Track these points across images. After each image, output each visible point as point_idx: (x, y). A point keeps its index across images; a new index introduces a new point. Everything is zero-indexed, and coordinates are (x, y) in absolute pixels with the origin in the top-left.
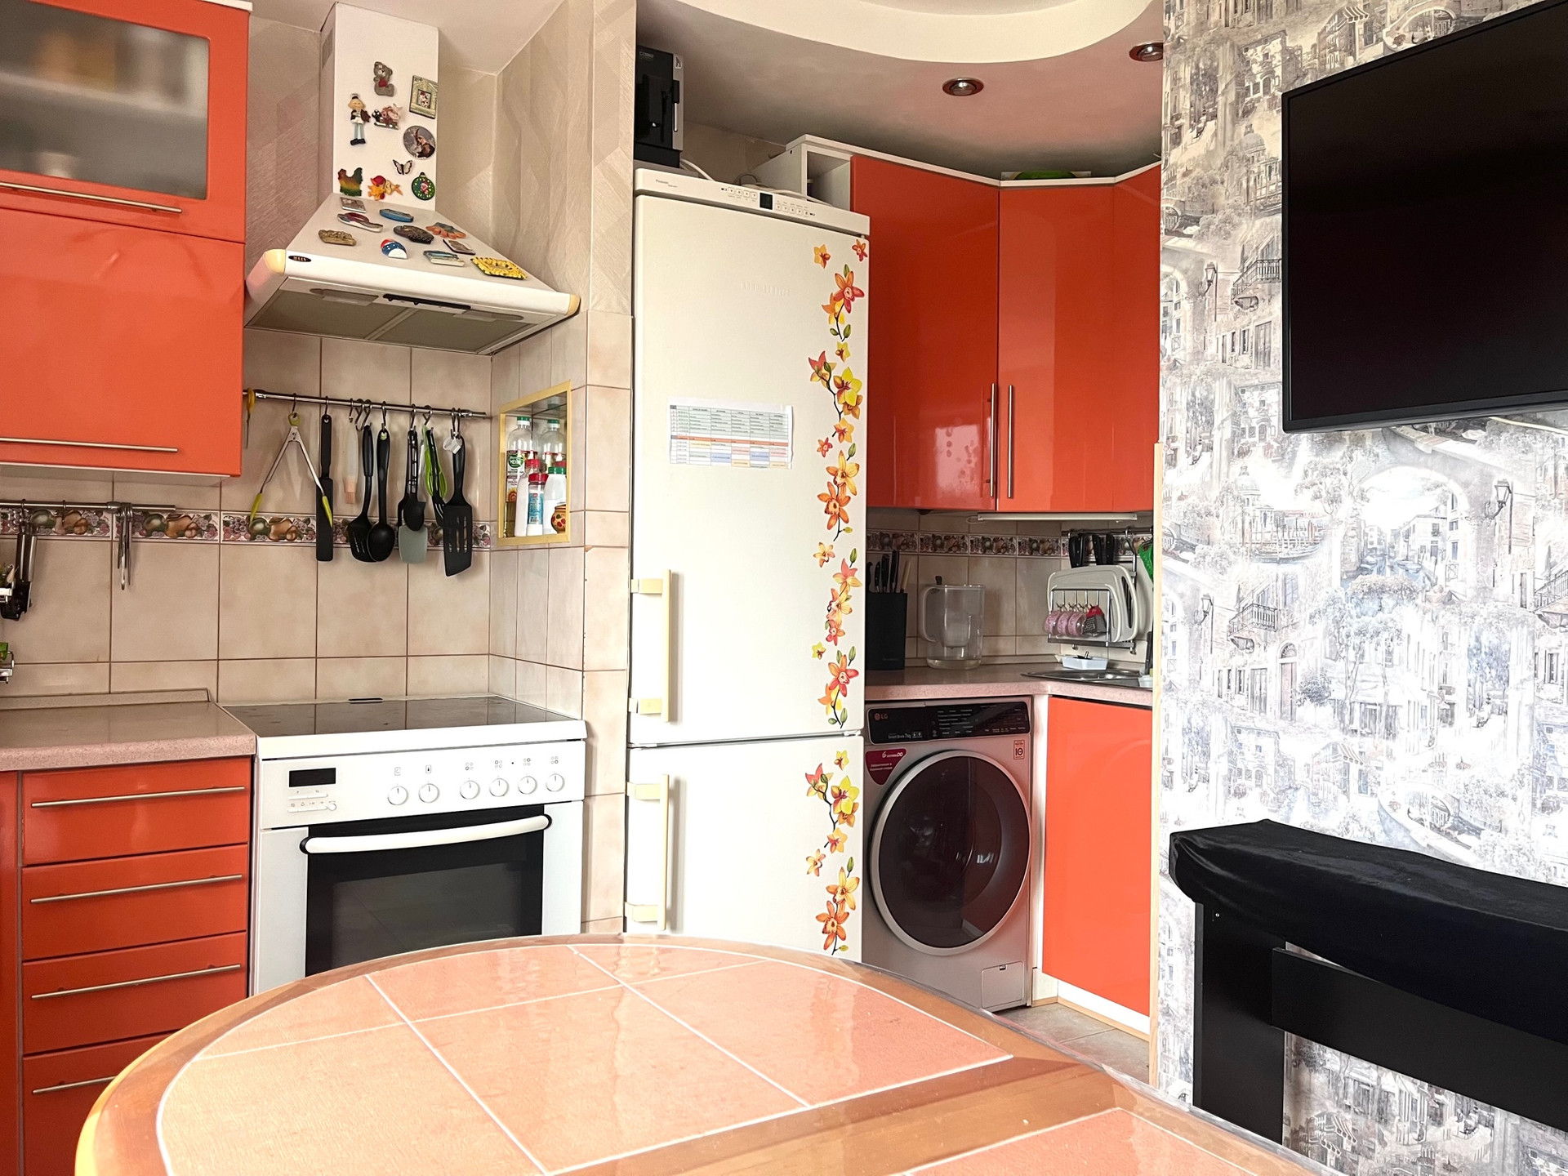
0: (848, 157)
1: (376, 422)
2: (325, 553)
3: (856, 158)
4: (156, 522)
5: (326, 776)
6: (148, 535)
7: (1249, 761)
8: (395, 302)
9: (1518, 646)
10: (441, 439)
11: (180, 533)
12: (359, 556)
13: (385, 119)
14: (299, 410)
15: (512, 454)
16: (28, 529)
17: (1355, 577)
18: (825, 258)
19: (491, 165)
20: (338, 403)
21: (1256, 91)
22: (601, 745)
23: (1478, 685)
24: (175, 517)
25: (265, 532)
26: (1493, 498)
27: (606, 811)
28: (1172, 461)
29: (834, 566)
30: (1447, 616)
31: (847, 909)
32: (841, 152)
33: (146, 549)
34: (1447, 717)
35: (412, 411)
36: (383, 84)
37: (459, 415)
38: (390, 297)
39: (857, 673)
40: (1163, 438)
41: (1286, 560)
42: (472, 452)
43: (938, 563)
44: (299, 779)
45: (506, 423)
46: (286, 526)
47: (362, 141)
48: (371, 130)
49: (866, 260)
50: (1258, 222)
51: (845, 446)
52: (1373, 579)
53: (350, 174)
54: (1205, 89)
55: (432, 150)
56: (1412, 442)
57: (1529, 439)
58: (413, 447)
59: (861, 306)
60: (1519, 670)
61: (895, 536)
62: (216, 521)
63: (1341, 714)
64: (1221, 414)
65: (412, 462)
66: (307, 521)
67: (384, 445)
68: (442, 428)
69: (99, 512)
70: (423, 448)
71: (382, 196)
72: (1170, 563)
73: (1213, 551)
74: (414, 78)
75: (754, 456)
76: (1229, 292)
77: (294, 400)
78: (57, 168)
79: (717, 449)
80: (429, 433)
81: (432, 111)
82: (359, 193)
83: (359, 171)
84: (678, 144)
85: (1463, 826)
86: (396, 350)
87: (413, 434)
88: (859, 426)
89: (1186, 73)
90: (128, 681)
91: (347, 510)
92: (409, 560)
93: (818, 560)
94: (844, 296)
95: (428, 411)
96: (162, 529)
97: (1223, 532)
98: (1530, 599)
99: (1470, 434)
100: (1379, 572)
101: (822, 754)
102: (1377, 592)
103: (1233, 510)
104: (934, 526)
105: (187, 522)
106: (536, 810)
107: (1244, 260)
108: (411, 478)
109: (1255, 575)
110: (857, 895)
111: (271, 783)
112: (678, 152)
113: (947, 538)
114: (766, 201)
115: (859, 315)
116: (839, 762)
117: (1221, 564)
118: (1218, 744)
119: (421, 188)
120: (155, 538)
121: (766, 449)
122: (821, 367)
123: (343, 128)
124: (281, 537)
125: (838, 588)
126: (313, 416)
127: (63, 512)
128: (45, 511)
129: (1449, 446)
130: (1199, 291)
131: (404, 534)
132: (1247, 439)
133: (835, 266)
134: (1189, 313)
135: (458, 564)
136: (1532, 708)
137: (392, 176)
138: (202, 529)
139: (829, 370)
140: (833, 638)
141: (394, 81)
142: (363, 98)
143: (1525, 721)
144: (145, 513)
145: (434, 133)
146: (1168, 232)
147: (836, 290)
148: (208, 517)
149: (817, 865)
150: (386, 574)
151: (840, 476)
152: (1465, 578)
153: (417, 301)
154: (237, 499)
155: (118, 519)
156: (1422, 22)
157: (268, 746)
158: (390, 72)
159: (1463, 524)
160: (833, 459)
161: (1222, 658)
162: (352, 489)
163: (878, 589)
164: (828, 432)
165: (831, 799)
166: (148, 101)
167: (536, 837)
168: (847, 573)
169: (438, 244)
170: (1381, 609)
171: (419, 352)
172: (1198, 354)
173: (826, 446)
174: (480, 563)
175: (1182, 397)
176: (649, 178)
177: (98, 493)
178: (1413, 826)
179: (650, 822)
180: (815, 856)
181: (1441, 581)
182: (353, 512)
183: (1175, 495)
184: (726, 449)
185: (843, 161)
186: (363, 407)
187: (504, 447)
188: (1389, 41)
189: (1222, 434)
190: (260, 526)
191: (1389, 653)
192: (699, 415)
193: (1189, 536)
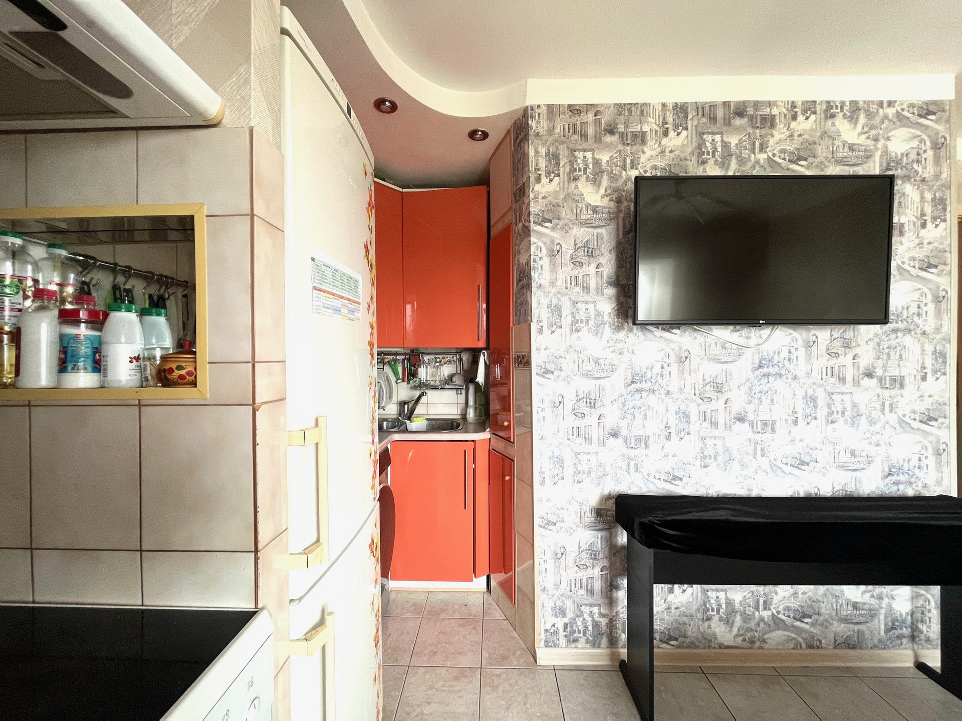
7: (583, 467)
9: (694, 410)
17: (630, 385)
21: (580, 171)
23: (680, 425)
26: (683, 356)
28: (540, 331)
30: (667, 399)
40: (534, 319)
41: (599, 378)
50: (582, 230)
52: (637, 386)
54: (553, 162)
56: (652, 332)
57: (696, 334)
60: (694, 417)
63: (626, 441)
64: (566, 311)
72: (541, 380)
73: (563, 374)
76: (568, 257)
89: (543, 151)
97: (568, 366)
98: (697, 392)
99: (674, 331)
100: (640, 382)
103: (573, 356)
107: (575, 245)
109: (587, 386)
117: (567, 380)
118: (569, 461)
129: (666, 335)
130: (553, 254)
132: (579, 324)
134: (547, 264)
136: (699, 432)
143: (697, 437)
146: (535, 222)
152: (674, 383)
159: (672, 365)
161: (571, 422)
170: (641, 397)
172: (553, 283)
175: (545, 302)
178: (657, 482)
181: (665, 387)
183: (543, 348)
188: (641, 170)
189: (566, 321)
191: (645, 415)
193: (550, 367)
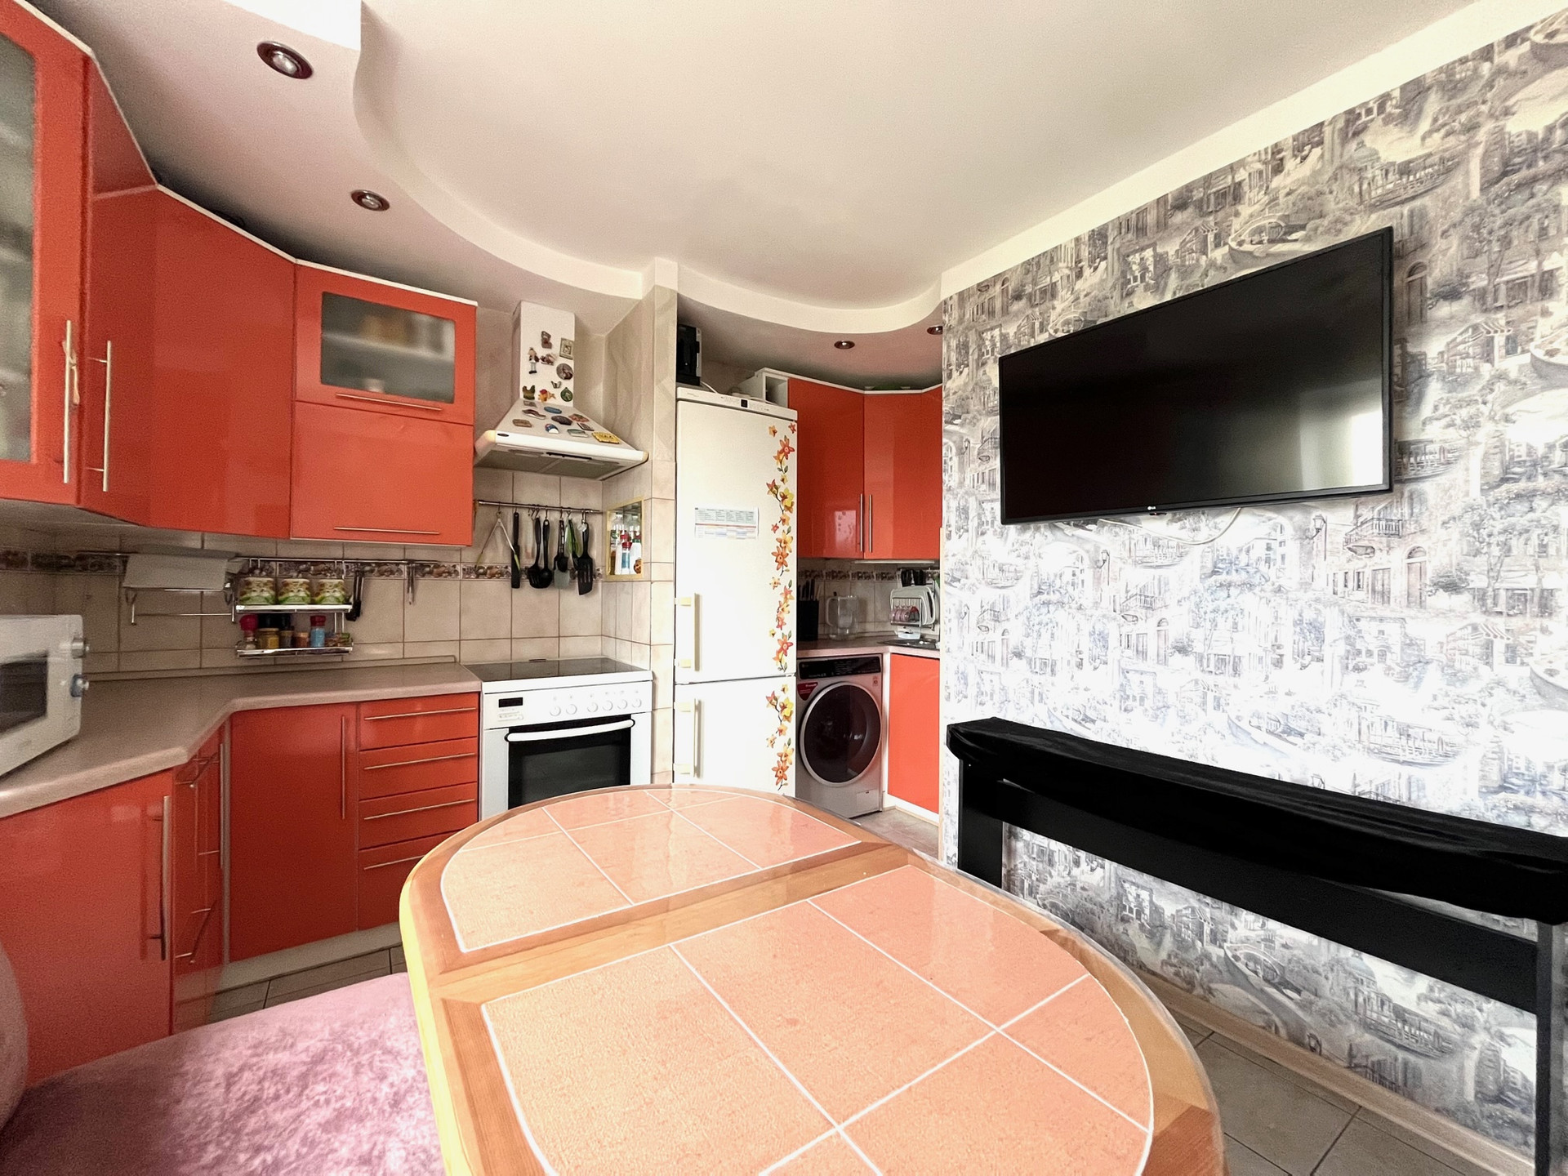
0: (786, 379)
1: (543, 516)
2: (516, 584)
3: (791, 380)
4: (427, 569)
5: (518, 702)
6: (423, 576)
7: (987, 688)
8: (552, 456)
9: (1113, 631)
10: (576, 524)
11: (440, 575)
12: (534, 585)
13: (547, 361)
14: (502, 510)
15: (613, 532)
16: (361, 574)
17: (1036, 596)
18: (775, 432)
19: (601, 384)
20: (522, 506)
21: (988, 354)
22: (660, 683)
23: (1094, 650)
24: (437, 566)
25: (485, 574)
26: (1101, 559)
27: (663, 717)
28: (949, 537)
29: (781, 589)
30: (1079, 616)
31: (788, 764)
32: (783, 376)
33: (423, 583)
34: (1080, 665)
35: (561, 510)
36: (546, 343)
37: (585, 512)
38: (550, 454)
39: (792, 644)
40: (944, 525)
41: (1003, 587)
42: (592, 531)
43: (835, 585)
44: (504, 703)
45: (610, 515)
46: (495, 570)
47: (535, 372)
48: (540, 366)
49: (796, 433)
50: (989, 419)
51: (786, 528)
52: (1044, 597)
53: (528, 388)
54: (963, 352)
55: (571, 376)
56: (1063, 530)
57: (1117, 529)
58: (562, 529)
59: (793, 456)
60: (1113, 641)
61: (813, 571)
62: (458, 568)
63: (1030, 664)
64: (972, 513)
65: (561, 536)
66: (506, 567)
67: (547, 528)
68: (577, 519)
69: (398, 564)
70: (567, 529)
71: (545, 400)
72: (948, 588)
73: (968, 582)
74: (562, 339)
75: (739, 533)
76: (976, 453)
77: (500, 505)
78: (375, 387)
79: (719, 530)
80: (570, 522)
81: (571, 356)
82: (533, 398)
83: (533, 387)
84: (699, 373)
85: (1087, 719)
86: (553, 479)
87: (562, 522)
88: (793, 517)
89: (954, 343)
90: (413, 652)
91: (527, 562)
92: (561, 587)
93: (772, 586)
94: (785, 451)
95: (569, 510)
96: (430, 573)
97: (974, 572)
98: (1118, 609)
99: (1089, 527)
100: (1048, 594)
101: (774, 686)
102: (1047, 603)
103: (979, 562)
104: (832, 566)
105: (443, 569)
106: (627, 717)
107: (983, 438)
108: (561, 545)
109: (990, 595)
110: (793, 757)
111: (490, 705)
112: (699, 378)
113: (840, 572)
114: (744, 403)
115: (792, 461)
116: (784, 690)
117: (973, 589)
118: (973, 678)
119: (566, 395)
120: (427, 577)
121: (745, 530)
122: (773, 487)
123: (525, 365)
124: (492, 576)
125: (782, 600)
126: (509, 514)
127: (378, 565)
128: (369, 564)
129: (1079, 532)
130: (961, 452)
131: (557, 574)
132: (985, 527)
133: (780, 436)
134: (957, 464)
135: (586, 589)
136: (1119, 661)
137: (551, 390)
138: (451, 573)
139: (777, 489)
140: (780, 626)
141: (552, 341)
142: (535, 350)
143: (1116, 667)
144: (422, 565)
145: (572, 366)
146: (946, 422)
147: (780, 448)
148: (454, 566)
149: (772, 743)
150: (548, 594)
151: (783, 543)
152: (1087, 595)
153: (564, 455)
154: (469, 557)
155: (408, 568)
156: (1067, 323)
157: (487, 687)
158: (549, 336)
159: (1086, 571)
160: (779, 534)
161: (975, 636)
162: (530, 551)
163: (804, 599)
164: (776, 520)
165: (779, 709)
166: (423, 352)
167: (627, 731)
168: (787, 593)
169: (575, 426)
170: (1049, 612)
171: (564, 479)
172: (961, 483)
173: (775, 528)
174: (597, 587)
175: (954, 504)
176: (685, 392)
177: (397, 554)
178: (1064, 719)
179: (686, 722)
180: (771, 738)
181: (1077, 599)
182: (530, 563)
183: (950, 554)
184: (724, 530)
185: (784, 381)
186: (536, 508)
187: (610, 527)
188: (1051, 331)
189: (973, 524)
190: (481, 571)
191: (1053, 634)
192: (710, 513)
193: (957, 575)
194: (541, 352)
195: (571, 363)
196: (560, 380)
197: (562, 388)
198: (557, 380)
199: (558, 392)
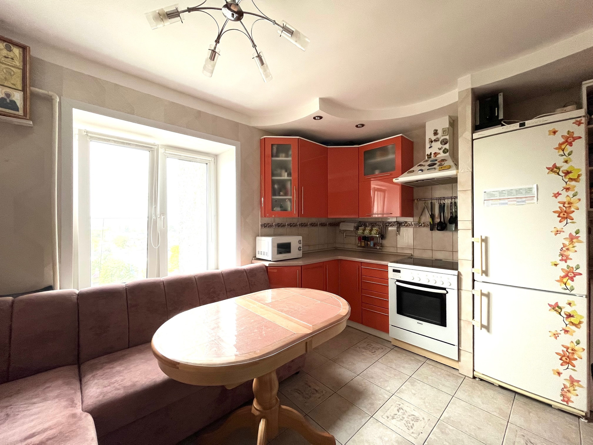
1: (443, 202)
2: (432, 229)
4: (403, 224)
5: (399, 271)
11: (407, 226)
12: (439, 230)
13: (436, 140)
18: (555, 132)
20: (434, 199)
22: (463, 278)
24: (406, 223)
25: (422, 225)
27: (466, 295)
29: (565, 235)
31: (576, 357)
33: (402, 229)
35: (451, 198)
39: (581, 274)
46: (425, 224)
47: (431, 147)
48: (433, 144)
51: (571, 193)
53: (429, 154)
55: (448, 142)
58: (451, 206)
59: (580, 142)
62: (413, 223)
65: (451, 209)
66: (430, 223)
67: (444, 206)
70: (453, 206)
71: (436, 156)
74: (443, 129)
75: (518, 202)
77: (426, 200)
78: (377, 172)
79: (502, 201)
81: (447, 134)
82: (431, 158)
83: (431, 153)
84: (501, 117)
87: (451, 203)
88: (581, 185)
94: (569, 141)
95: (455, 198)
101: (558, 299)
105: (408, 224)
106: (444, 289)
108: (451, 213)
112: (501, 120)
114: (522, 125)
115: (579, 145)
116: (569, 304)
119: (445, 151)
120: (403, 227)
121: (524, 199)
122: (554, 169)
123: (428, 145)
125: (567, 243)
126: (429, 203)
127: (390, 223)
128: (387, 223)
131: (448, 225)
133: (561, 133)
137: (438, 151)
139: (558, 168)
140: (564, 260)
141: (438, 132)
142: (431, 138)
144: (401, 223)
147: (562, 141)
148: (411, 223)
149: (556, 336)
150: (448, 234)
151: (567, 204)
155: (397, 224)
157: (390, 264)
158: (437, 130)
160: (562, 198)
162: (438, 216)
164: (557, 190)
165: (564, 316)
167: (444, 295)
168: (573, 238)
169: (436, 165)
173: (557, 195)
177: (393, 220)
184: (506, 201)
186: (440, 199)
190: (420, 224)
194: (433, 138)
195: (447, 137)
196: (442, 146)
197: (443, 149)
198: (440, 146)
199: (441, 151)
